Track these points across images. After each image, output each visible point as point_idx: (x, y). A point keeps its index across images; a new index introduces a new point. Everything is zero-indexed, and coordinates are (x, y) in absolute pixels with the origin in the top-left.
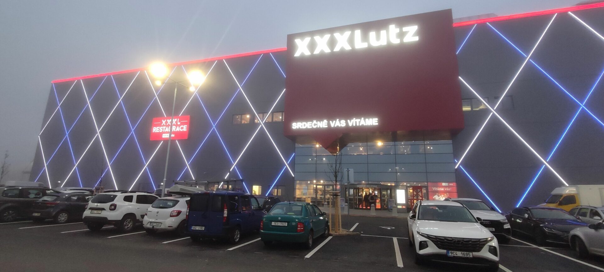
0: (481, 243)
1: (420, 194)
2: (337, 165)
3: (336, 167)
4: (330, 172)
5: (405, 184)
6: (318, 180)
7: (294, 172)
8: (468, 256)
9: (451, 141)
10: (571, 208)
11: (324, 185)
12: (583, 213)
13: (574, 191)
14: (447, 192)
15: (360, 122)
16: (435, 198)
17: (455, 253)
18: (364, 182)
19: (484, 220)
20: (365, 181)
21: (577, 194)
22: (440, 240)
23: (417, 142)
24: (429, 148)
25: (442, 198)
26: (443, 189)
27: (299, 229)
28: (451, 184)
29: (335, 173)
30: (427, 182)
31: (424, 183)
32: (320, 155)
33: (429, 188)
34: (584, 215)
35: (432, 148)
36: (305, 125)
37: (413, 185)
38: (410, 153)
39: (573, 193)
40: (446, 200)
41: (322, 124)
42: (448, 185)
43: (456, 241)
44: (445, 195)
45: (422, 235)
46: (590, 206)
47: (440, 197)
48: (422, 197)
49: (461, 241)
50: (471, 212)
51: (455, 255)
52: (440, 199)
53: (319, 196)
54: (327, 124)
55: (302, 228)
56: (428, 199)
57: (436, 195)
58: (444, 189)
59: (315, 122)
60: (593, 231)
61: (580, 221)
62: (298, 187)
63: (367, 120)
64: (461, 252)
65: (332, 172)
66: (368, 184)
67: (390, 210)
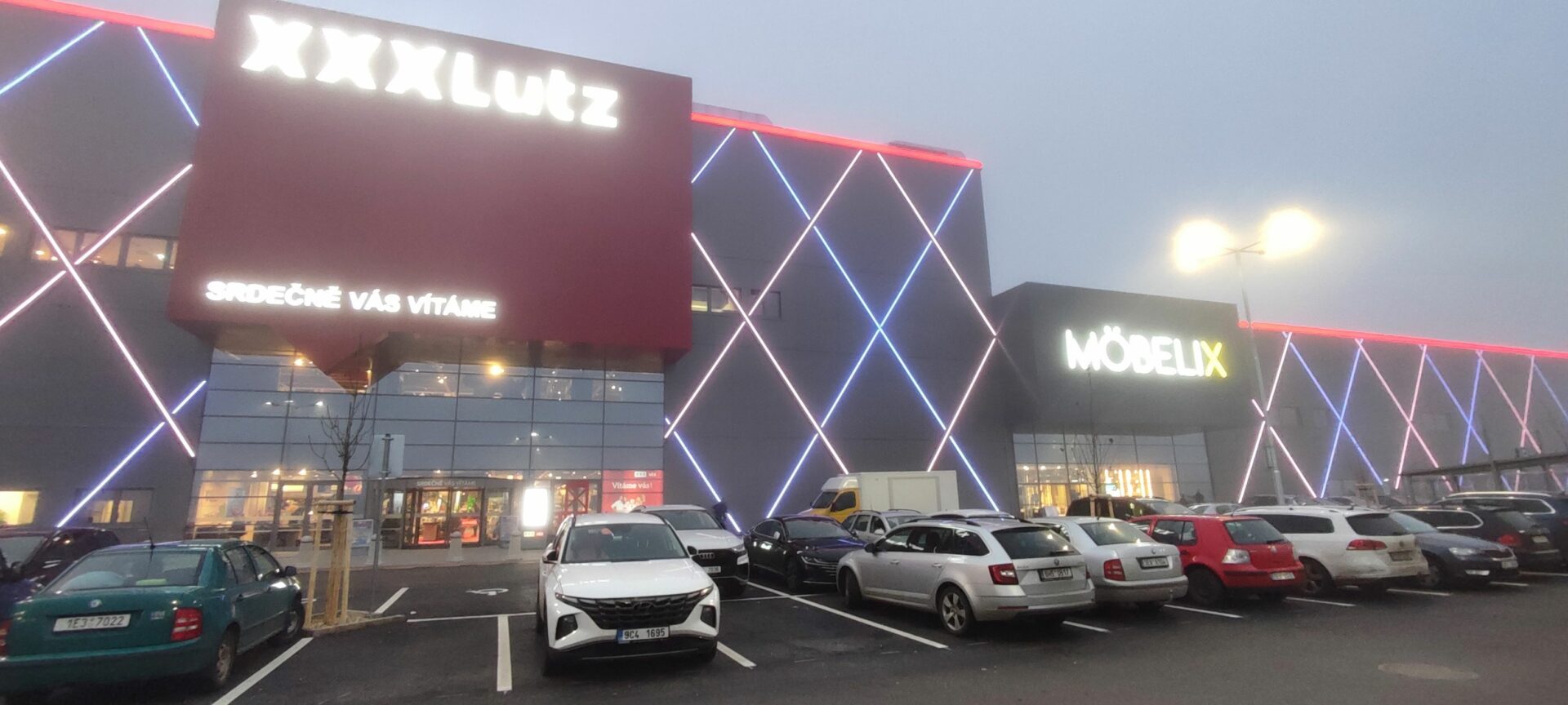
0: (689, 602)
1: (583, 499)
2: (354, 422)
3: (348, 430)
4: (326, 444)
5: (550, 475)
6: (290, 469)
7: (195, 443)
8: (660, 637)
9: (663, 375)
10: (846, 516)
11: (309, 484)
12: (861, 523)
13: (853, 483)
14: (643, 493)
15: (443, 306)
16: (615, 508)
17: (633, 635)
18: (439, 472)
19: (701, 551)
20: (441, 470)
21: (858, 489)
22: (606, 608)
23: (589, 373)
24: (614, 387)
25: (630, 506)
26: (633, 486)
27: (177, 630)
28: (653, 474)
29: (342, 447)
30: (602, 470)
31: (596, 472)
32: (307, 392)
33: (605, 482)
34: (863, 527)
35: (620, 389)
36: (257, 294)
37: (569, 478)
38: (570, 398)
39: (852, 487)
40: (636, 511)
41: (324, 298)
42: (645, 476)
43: (638, 605)
44: (639, 499)
45: (567, 601)
46: (872, 511)
47: (626, 505)
48: (586, 507)
49: (648, 604)
50: (678, 535)
51: (635, 638)
52: (624, 510)
53: (285, 518)
54: (338, 299)
55: (194, 627)
56: (599, 511)
57: (617, 499)
58: (638, 486)
59: (296, 287)
60: (870, 555)
61: (856, 539)
62: (207, 492)
63: (466, 302)
64: (647, 629)
65: (334, 444)
66: (452, 478)
67: (504, 545)
